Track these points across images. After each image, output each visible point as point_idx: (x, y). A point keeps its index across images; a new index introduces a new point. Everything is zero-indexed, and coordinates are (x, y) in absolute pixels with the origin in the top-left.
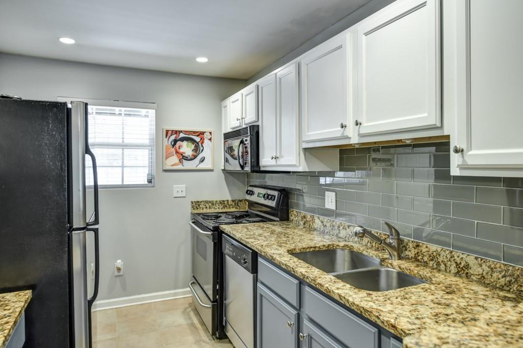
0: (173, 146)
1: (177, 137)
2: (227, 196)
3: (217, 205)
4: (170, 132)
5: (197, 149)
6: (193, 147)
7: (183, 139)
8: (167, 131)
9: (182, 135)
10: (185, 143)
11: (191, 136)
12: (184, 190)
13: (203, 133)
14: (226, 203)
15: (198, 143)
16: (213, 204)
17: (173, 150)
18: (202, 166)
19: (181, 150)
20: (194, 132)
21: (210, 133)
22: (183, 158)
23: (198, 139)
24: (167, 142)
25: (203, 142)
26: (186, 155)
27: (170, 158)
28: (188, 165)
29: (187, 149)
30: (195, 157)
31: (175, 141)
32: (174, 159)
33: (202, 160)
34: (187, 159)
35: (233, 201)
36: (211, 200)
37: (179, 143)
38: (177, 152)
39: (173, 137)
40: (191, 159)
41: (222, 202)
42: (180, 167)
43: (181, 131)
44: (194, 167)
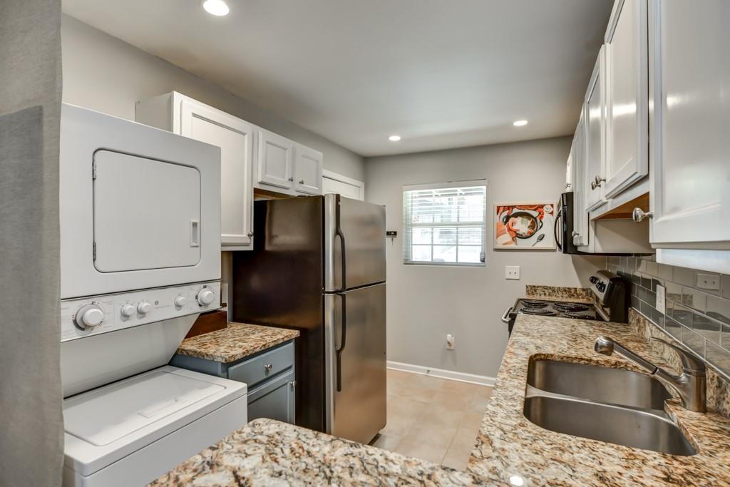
0: (505, 223)
1: (509, 213)
2: (575, 282)
3: (560, 293)
4: (502, 209)
5: (535, 225)
6: (529, 222)
7: (516, 215)
8: (499, 208)
9: (515, 210)
10: (519, 219)
11: (527, 211)
12: (518, 271)
13: (542, 206)
14: (573, 291)
15: (535, 219)
16: (554, 291)
17: (505, 227)
18: (540, 245)
19: (515, 228)
20: (531, 206)
21: (552, 205)
22: (517, 236)
23: (535, 214)
24: (499, 219)
25: (542, 217)
26: (520, 232)
27: (502, 236)
28: (522, 244)
29: (522, 225)
30: (531, 235)
31: (508, 218)
32: (507, 237)
33: (541, 238)
34: (521, 237)
35: (583, 290)
36: (552, 286)
37: (512, 220)
38: (509, 230)
39: (505, 213)
40: (527, 238)
41: (568, 291)
42: (513, 246)
43: (515, 207)
44: (530, 247)
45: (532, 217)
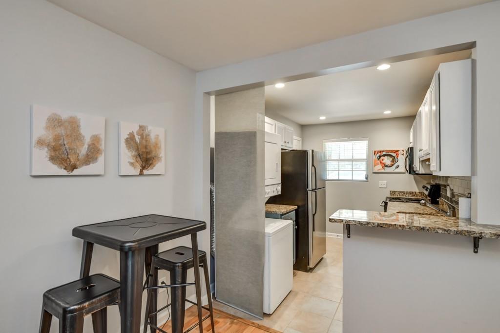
0: (379, 159)
1: (381, 155)
2: (415, 189)
3: (408, 194)
4: (377, 152)
5: (394, 160)
6: (391, 159)
7: (384, 155)
8: (375, 152)
9: (384, 153)
10: (386, 157)
11: (390, 153)
12: (385, 184)
13: (398, 151)
14: (414, 193)
15: (394, 157)
16: (404, 193)
17: (379, 161)
18: (397, 170)
19: (384, 162)
20: (392, 151)
21: (403, 151)
22: (385, 166)
23: (394, 155)
24: (375, 157)
25: (398, 157)
26: (387, 164)
27: (377, 166)
28: (387, 170)
29: (387, 161)
30: (393, 165)
31: (380, 157)
32: (379, 167)
33: (398, 167)
34: (387, 166)
35: (420, 193)
36: (403, 191)
37: (382, 158)
38: (381, 163)
39: (379, 155)
40: (390, 167)
41: (411, 193)
42: (383, 171)
43: (384, 151)
44: (392, 171)
45: (393, 156)
